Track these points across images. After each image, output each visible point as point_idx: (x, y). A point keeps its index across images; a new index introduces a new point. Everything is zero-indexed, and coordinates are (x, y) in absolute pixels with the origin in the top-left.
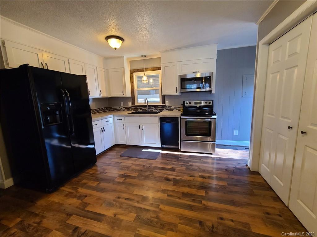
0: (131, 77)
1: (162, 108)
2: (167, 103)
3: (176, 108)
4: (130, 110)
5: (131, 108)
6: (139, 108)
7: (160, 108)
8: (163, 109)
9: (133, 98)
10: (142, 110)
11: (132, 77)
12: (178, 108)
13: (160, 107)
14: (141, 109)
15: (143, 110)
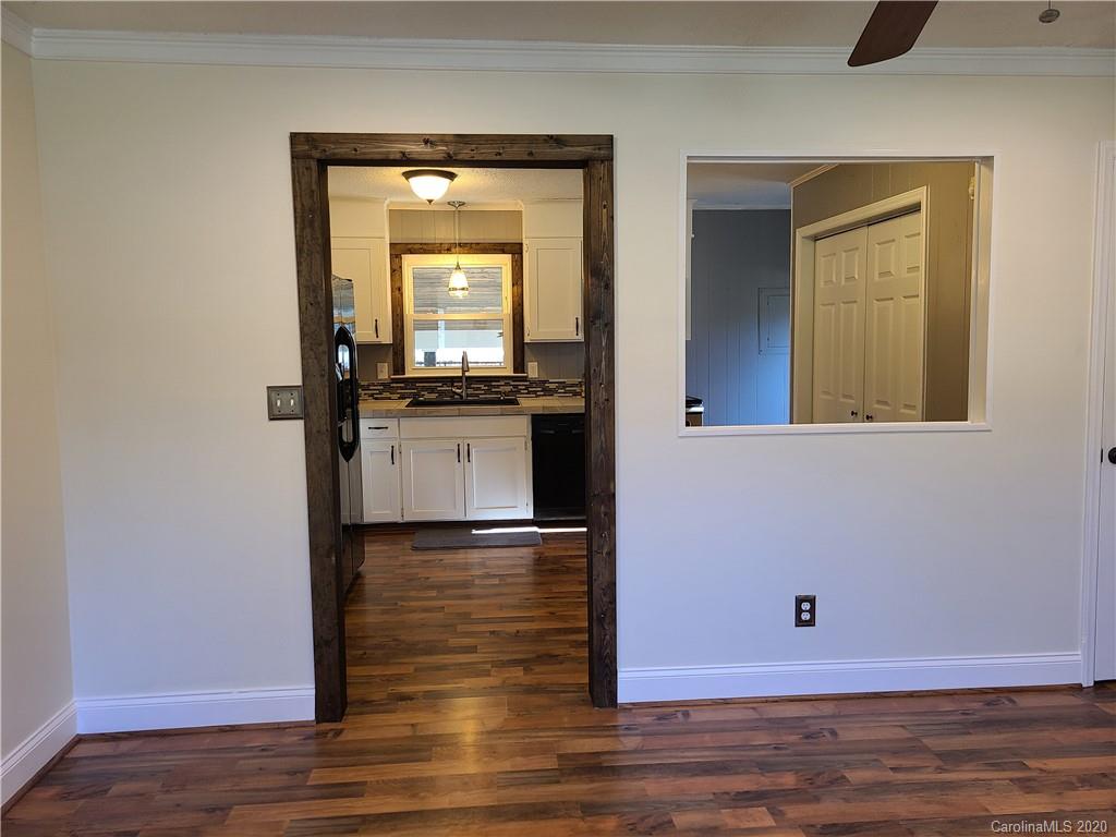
0: (393, 271)
1: (515, 386)
2: (533, 370)
3: (563, 385)
4: (385, 395)
5: (387, 386)
6: (424, 389)
7: (508, 389)
8: (519, 392)
9: (397, 351)
10: (433, 396)
11: (396, 271)
12: (572, 386)
13: (507, 384)
14: (432, 390)
15: (440, 393)
